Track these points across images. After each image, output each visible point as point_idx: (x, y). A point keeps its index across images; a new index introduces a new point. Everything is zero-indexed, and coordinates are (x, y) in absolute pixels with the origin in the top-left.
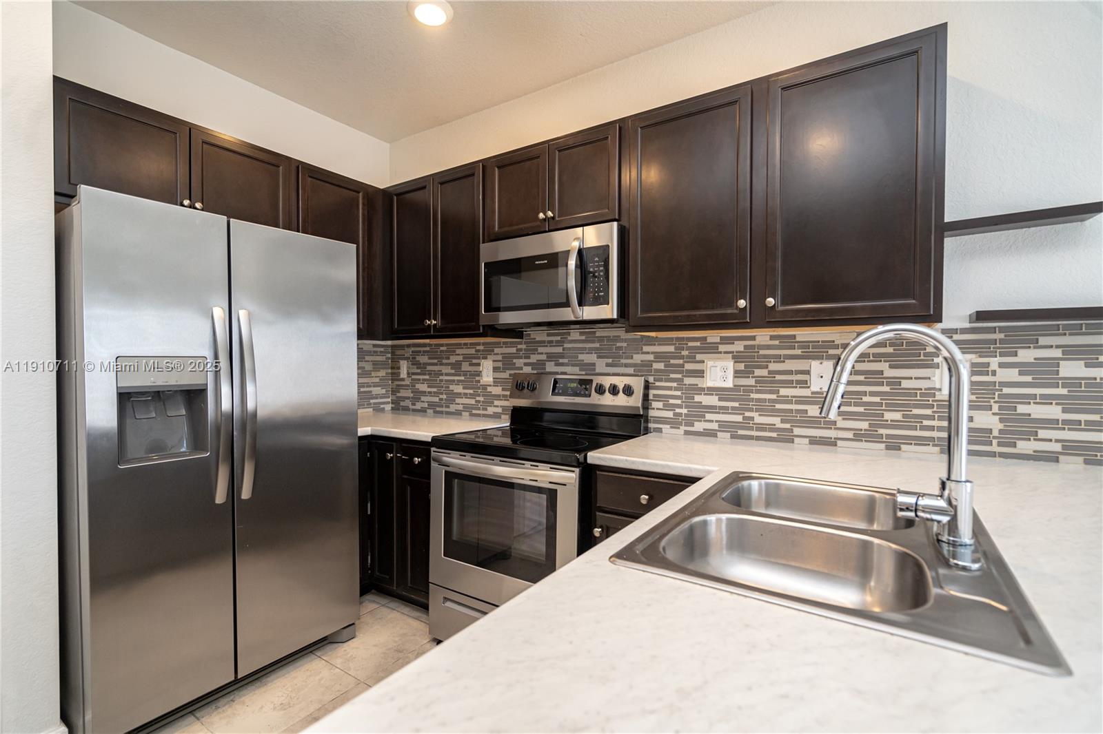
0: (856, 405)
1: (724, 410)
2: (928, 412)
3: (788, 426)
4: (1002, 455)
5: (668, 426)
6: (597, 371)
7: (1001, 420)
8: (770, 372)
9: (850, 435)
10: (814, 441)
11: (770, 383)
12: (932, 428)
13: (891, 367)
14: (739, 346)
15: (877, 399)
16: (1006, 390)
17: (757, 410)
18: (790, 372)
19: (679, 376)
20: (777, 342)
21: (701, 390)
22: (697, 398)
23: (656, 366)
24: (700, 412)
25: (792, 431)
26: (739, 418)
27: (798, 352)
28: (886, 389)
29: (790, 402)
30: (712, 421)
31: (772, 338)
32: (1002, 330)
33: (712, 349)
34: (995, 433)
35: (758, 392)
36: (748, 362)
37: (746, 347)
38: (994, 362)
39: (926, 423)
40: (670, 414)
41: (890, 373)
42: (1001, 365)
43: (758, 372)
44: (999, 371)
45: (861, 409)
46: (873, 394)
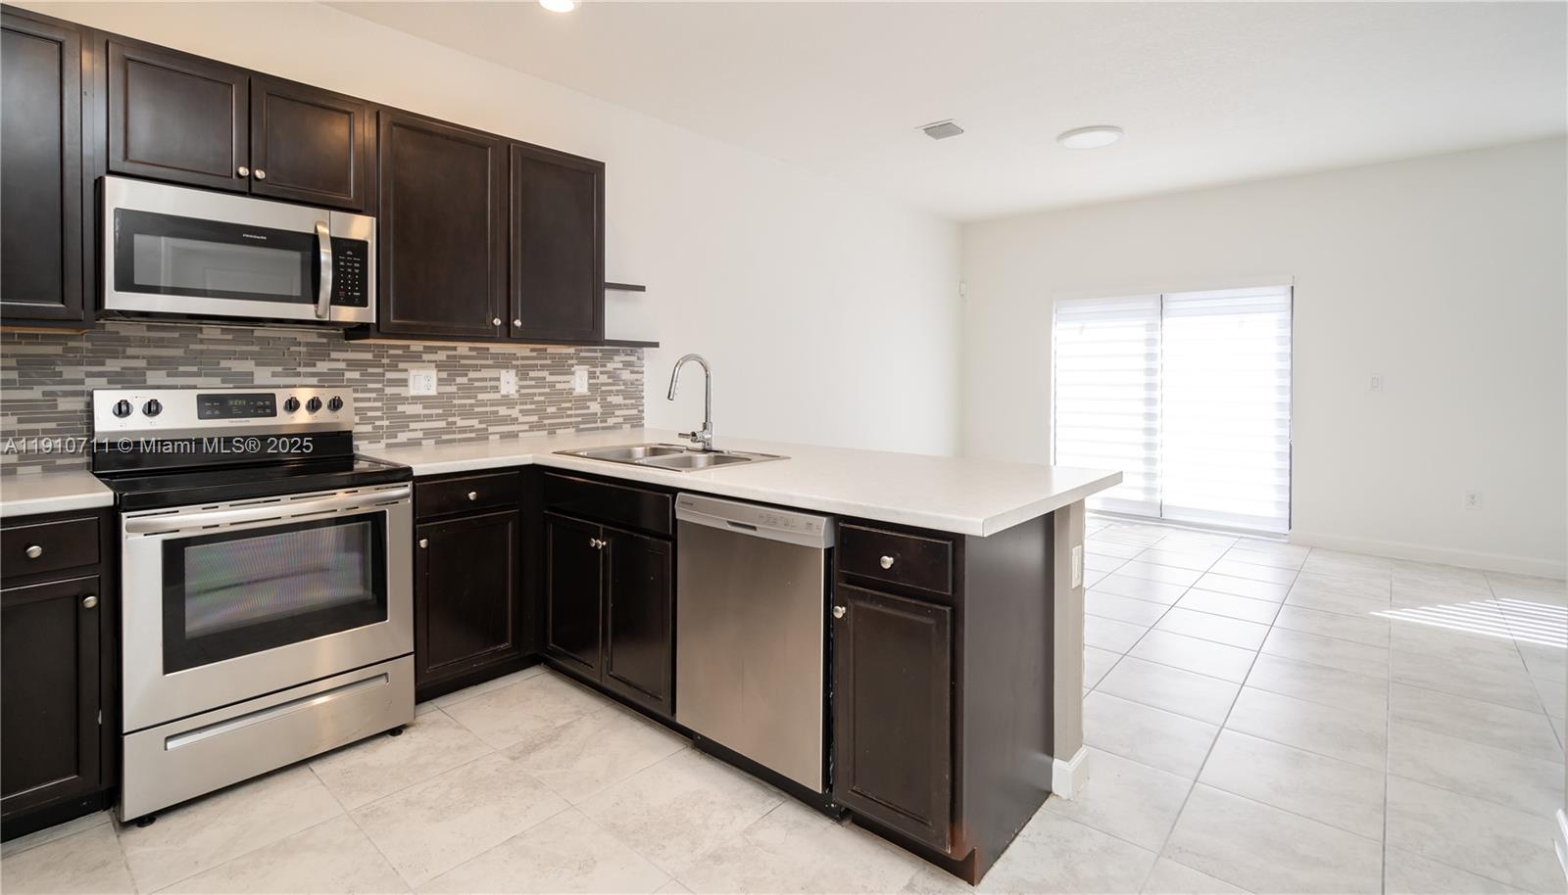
0: (531, 403)
1: (428, 418)
2: (569, 405)
3: (483, 426)
4: (603, 428)
5: (367, 442)
6: (256, 382)
7: (602, 407)
8: (470, 380)
9: (526, 427)
10: (504, 436)
11: (468, 390)
12: (571, 416)
13: (551, 374)
14: (442, 356)
15: (542, 398)
16: (603, 388)
17: (459, 415)
18: (485, 380)
19: (380, 386)
20: (474, 353)
21: (404, 400)
22: (400, 408)
23: (349, 375)
24: (403, 422)
25: (487, 429)
26: (442, 424)
27: (490, 362)
28: (547, 390)
29: (486, 405)
30: (416, 430)
31: (471, 349)
32: (601, 351)
33: (416, 358)
34: (599, 415)
35: (460, 398)
36: (450, 369)
37: (448, 357)
38: (598, 370)
39: (569, 412)
40: (368, 428)
41: (550, 378)
42: (601, 373)
43: (459, 380)
44: (601, 376)
45: (533, 407)
46: (540, 394)
